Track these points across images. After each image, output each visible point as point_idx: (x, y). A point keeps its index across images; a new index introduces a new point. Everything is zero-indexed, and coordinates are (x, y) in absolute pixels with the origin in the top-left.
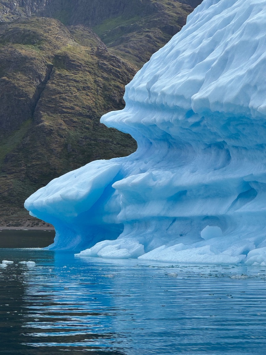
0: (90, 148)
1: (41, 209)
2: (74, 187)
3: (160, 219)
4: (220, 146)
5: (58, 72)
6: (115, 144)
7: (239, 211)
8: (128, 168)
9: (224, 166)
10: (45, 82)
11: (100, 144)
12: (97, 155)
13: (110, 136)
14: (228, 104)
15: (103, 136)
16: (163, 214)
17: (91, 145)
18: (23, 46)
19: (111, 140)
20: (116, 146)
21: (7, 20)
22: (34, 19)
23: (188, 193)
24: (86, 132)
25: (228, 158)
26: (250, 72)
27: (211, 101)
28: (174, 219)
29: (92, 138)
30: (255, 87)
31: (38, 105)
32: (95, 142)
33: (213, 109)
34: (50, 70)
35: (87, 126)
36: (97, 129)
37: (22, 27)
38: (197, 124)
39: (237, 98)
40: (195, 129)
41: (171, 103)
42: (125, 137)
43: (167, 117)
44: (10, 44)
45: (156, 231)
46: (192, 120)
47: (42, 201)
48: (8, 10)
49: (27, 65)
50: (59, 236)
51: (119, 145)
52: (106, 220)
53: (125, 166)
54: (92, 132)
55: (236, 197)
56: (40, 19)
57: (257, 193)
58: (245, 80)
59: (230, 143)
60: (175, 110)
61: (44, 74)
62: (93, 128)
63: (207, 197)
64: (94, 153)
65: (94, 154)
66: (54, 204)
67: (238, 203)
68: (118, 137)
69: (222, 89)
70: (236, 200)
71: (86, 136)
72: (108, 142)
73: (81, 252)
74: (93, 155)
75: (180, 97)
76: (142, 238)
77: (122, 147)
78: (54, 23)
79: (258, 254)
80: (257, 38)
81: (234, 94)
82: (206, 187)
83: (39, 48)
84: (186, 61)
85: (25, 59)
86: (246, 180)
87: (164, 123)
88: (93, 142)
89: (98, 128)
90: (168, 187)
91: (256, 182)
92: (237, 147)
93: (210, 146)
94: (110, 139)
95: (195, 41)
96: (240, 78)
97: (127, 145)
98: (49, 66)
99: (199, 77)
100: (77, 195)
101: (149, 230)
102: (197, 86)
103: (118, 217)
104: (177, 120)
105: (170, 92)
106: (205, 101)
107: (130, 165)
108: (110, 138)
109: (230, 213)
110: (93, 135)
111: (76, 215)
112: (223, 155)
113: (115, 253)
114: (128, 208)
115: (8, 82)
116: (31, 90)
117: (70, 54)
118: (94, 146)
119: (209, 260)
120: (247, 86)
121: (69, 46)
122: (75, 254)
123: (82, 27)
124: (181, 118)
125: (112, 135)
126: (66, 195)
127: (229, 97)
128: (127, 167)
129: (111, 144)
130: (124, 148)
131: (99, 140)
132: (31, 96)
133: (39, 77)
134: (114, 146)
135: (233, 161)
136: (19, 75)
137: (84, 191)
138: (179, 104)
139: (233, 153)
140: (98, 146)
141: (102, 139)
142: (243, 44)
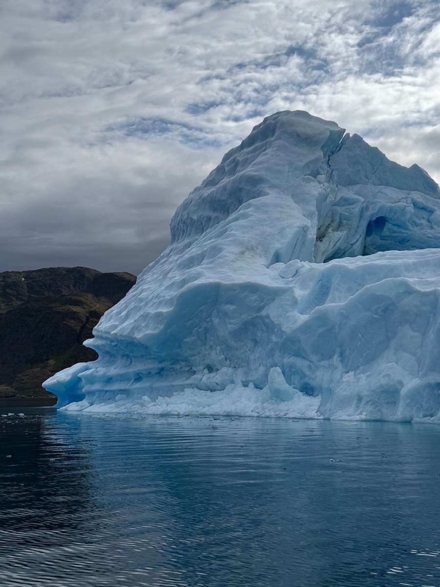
1: (50, 387)
2: (63, 376)
3: (100, 391)
4: (128, 356)
5: (91, 320)
7: (134, 387)
9: (130, 365)
10: (85, 325)
14: (126, 336)
16: (101, 389)
18: (74, 306)
21: (67, 294)
22: (80, 294)
23: (113, 379)
25: (131, 362)
26: (135, 321)
27: (118, 334)
28: (107, 391)
30: (137, 328)
31: (81, 335)
33: (119, 338)
34: (88, 318)
37: (74, 298)
38: (116, 346)
39: (129, 333)
40: (115, 348)
41: (104, 335)
43: (104, 342)
44: (68, 306)
45: (97, 397)
46: (113, 344)
48: (67, 289)
49: (76, 316)
50: (59, 399)
52: (79, 392)
55: (133, 380)
56: (83, 294)
57: (142, 379)
58: (133, 325)
59: (131, 354)
60: (106, 339)
61: (85, 320)
63: (121, 381)
66: (54, 385)
67: (134, 383)
69: (123, 329)
70: (134, 382)
75: (108, 333)
76: (90, 401)
78: (90, 296)
79: (135, 408)
80: (141, 304)
81: (128, 331)
82: (121, 375)
83: (82, 307)
84: (114, 315)
85: (75, 313)
86: (137, 372)
87: (103, 345)
90: (104, 375)
91: (142, 373)
92: (134, 356)
93: (123, 356)
95: (120, 306)
96: (132, 323)
98: (87, 317)
99: (117, 323)
100: (64, 380)
101: (95, 397)
102: (115, 327)
103: (83, 390)
104: (107, 344)
105: (103, 330)
106: (115, 334)
109: (130, 388)
111: (65, 390)
112: (129, 360)
114: (87, 386)
115: (66, 324)
116: (78, 328)
117: (97, 310)
119: (113, 411)
120: (134, 328)
121: (97, 307)
123: (104, 298)
124: (108, 343)
127: (126, 333)
132: (78, 331)
133: (82, 322)
135: (133, 363)
136: (72, 321)
137: (68, 378)
138: (107, 336)
139: (133, 359)
142: (135, 307)
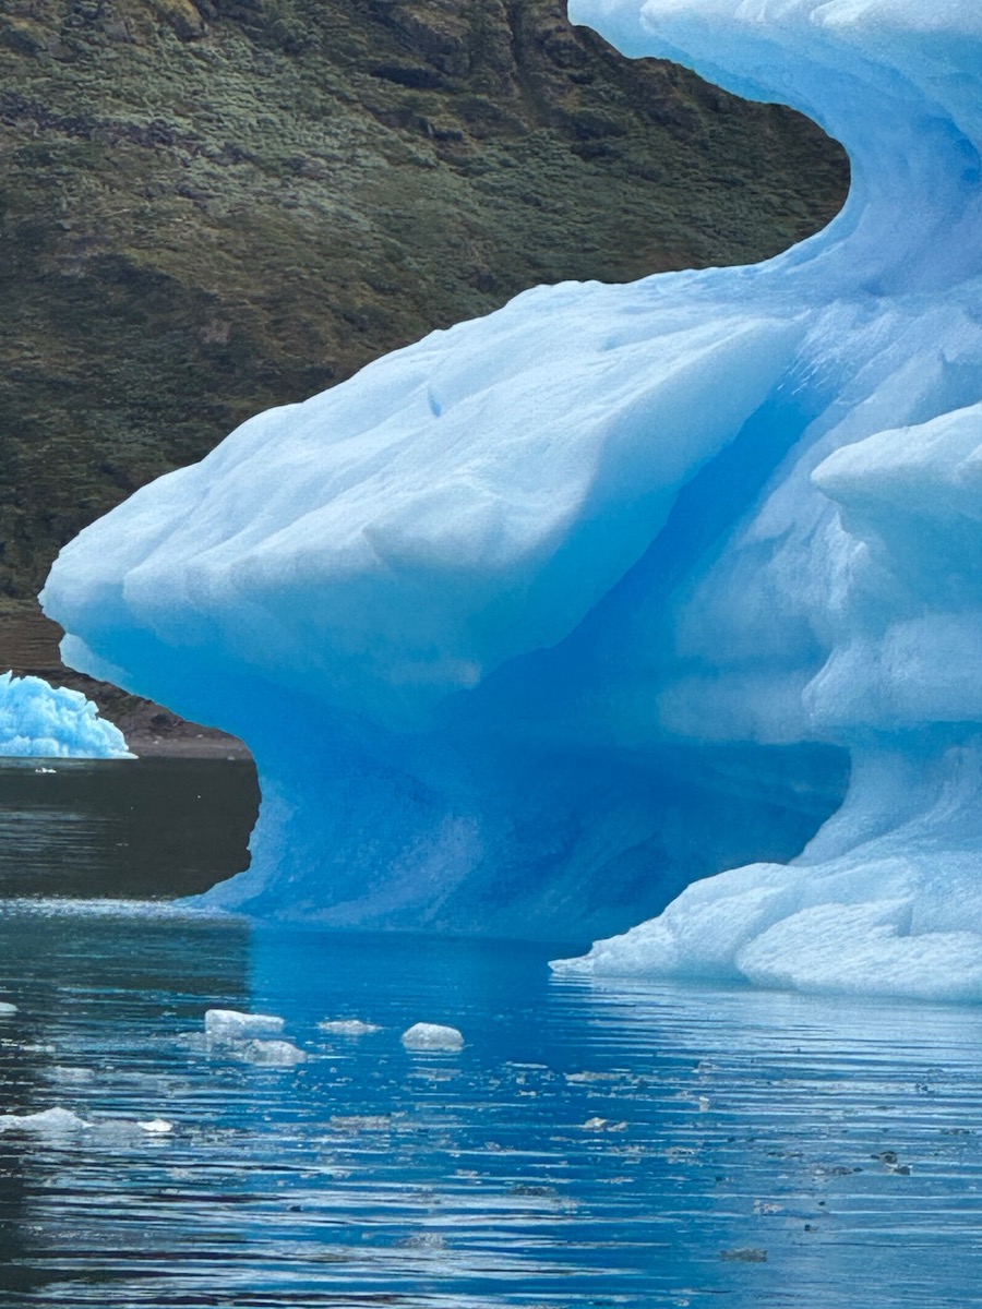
0: (40, 183)
6: (211, 157)
8: (836, 351)
11: (109, 152)
12: (91, 232)
13: (176, 96)
15: (130, 99)
17: (45, 160)
19: (184, 125)
20: (219, 170)
24: (12, 67)
29: (55, 111)
32: (75, 140)
35: (23, 25)
36: (86, 46)
42: (285, 108)
47: (195, 575)
50: (290, 815)
51: (243, 167)
53: (812, 336)
54: (58, 69)
62: (63, 43)
64: (65, 216)
65: (66, 224)
68: (234, 110)
71: (13, 95)
72: (163, 141)
73: (596, 944)
74: (60, 227)
77: (262, 176)
88: (61, 138)
89: (93, 43)
94: (180, 120)
97: (296, 167)
103: (813, 698)
107: (853, 327)
108: (178, 114)
110: (63, 88)
111: (469, 674)
113: (891, 961)
118: (65, 169)
122: (552, 964)
125: (195, 93)
126: (410, 533)
128: (833, 344)
129: (184, 153)
130: (276, 182)
131: (100, 126)
134: (208, 168)
140: (91, 168)
141: (124, 116)
